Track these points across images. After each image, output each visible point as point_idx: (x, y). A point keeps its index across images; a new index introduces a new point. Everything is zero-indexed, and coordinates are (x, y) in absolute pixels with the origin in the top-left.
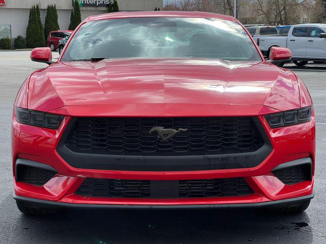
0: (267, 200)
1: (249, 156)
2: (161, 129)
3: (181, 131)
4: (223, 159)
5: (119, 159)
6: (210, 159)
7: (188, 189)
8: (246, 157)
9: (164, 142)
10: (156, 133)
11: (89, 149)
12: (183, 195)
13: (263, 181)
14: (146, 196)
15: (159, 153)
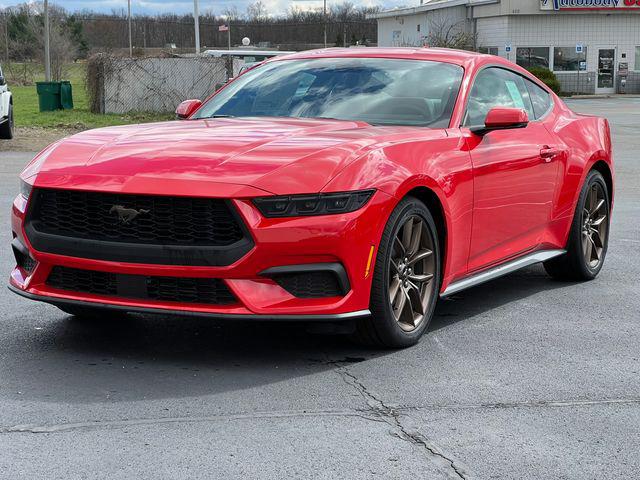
0: (247, 312)
1: (218, 251)
2: (120, 208)
3: (143, 213)
4: (186, 251)
5: (76, 243)
6: (170, 251)
7: (158, 288)
8: (216, 252)
9: (126, 225)
10: (116, 213)
11: (55, 229)
12: (151, 296)
13: (239, 286)
14: (113, 293)
15: (123, 239)
